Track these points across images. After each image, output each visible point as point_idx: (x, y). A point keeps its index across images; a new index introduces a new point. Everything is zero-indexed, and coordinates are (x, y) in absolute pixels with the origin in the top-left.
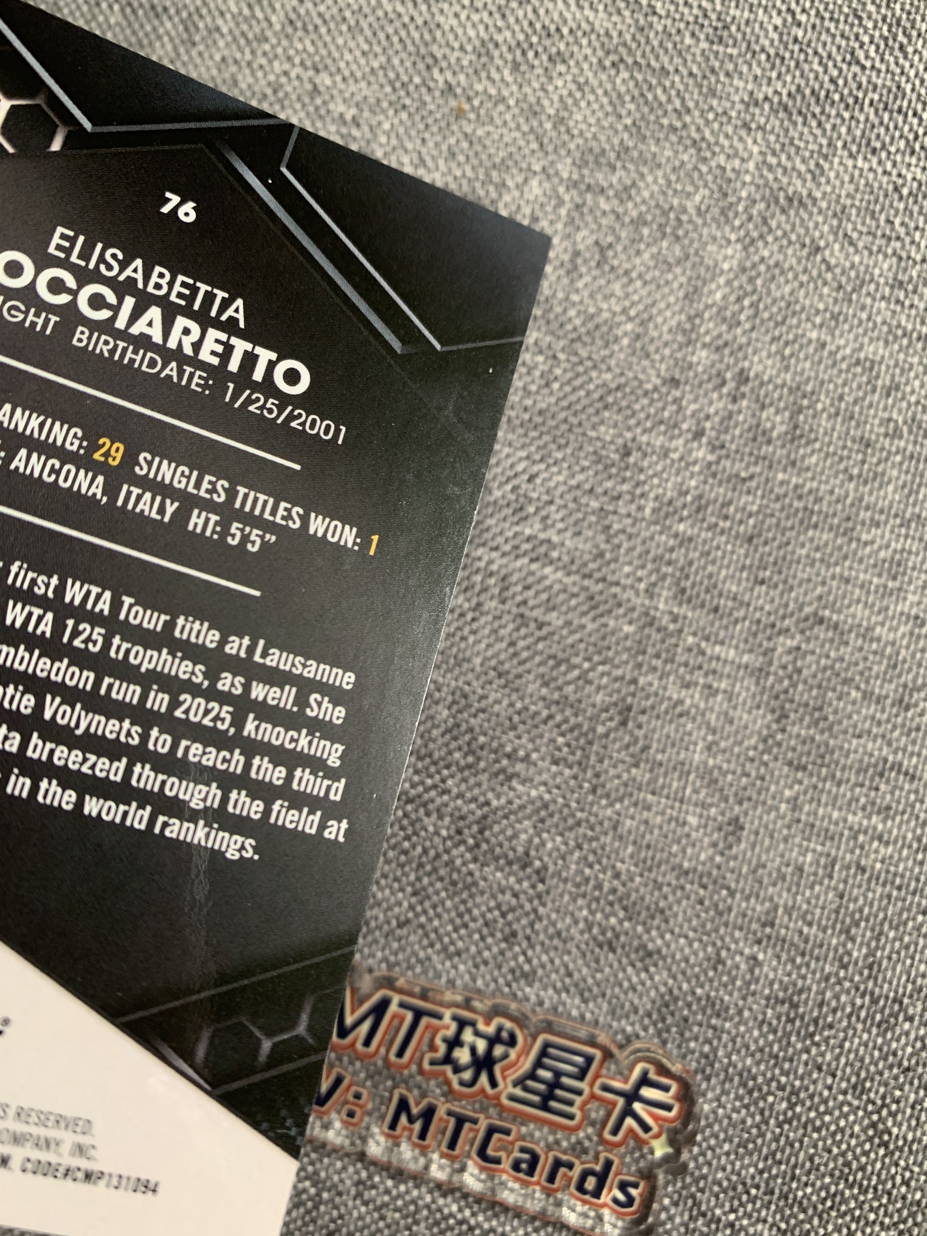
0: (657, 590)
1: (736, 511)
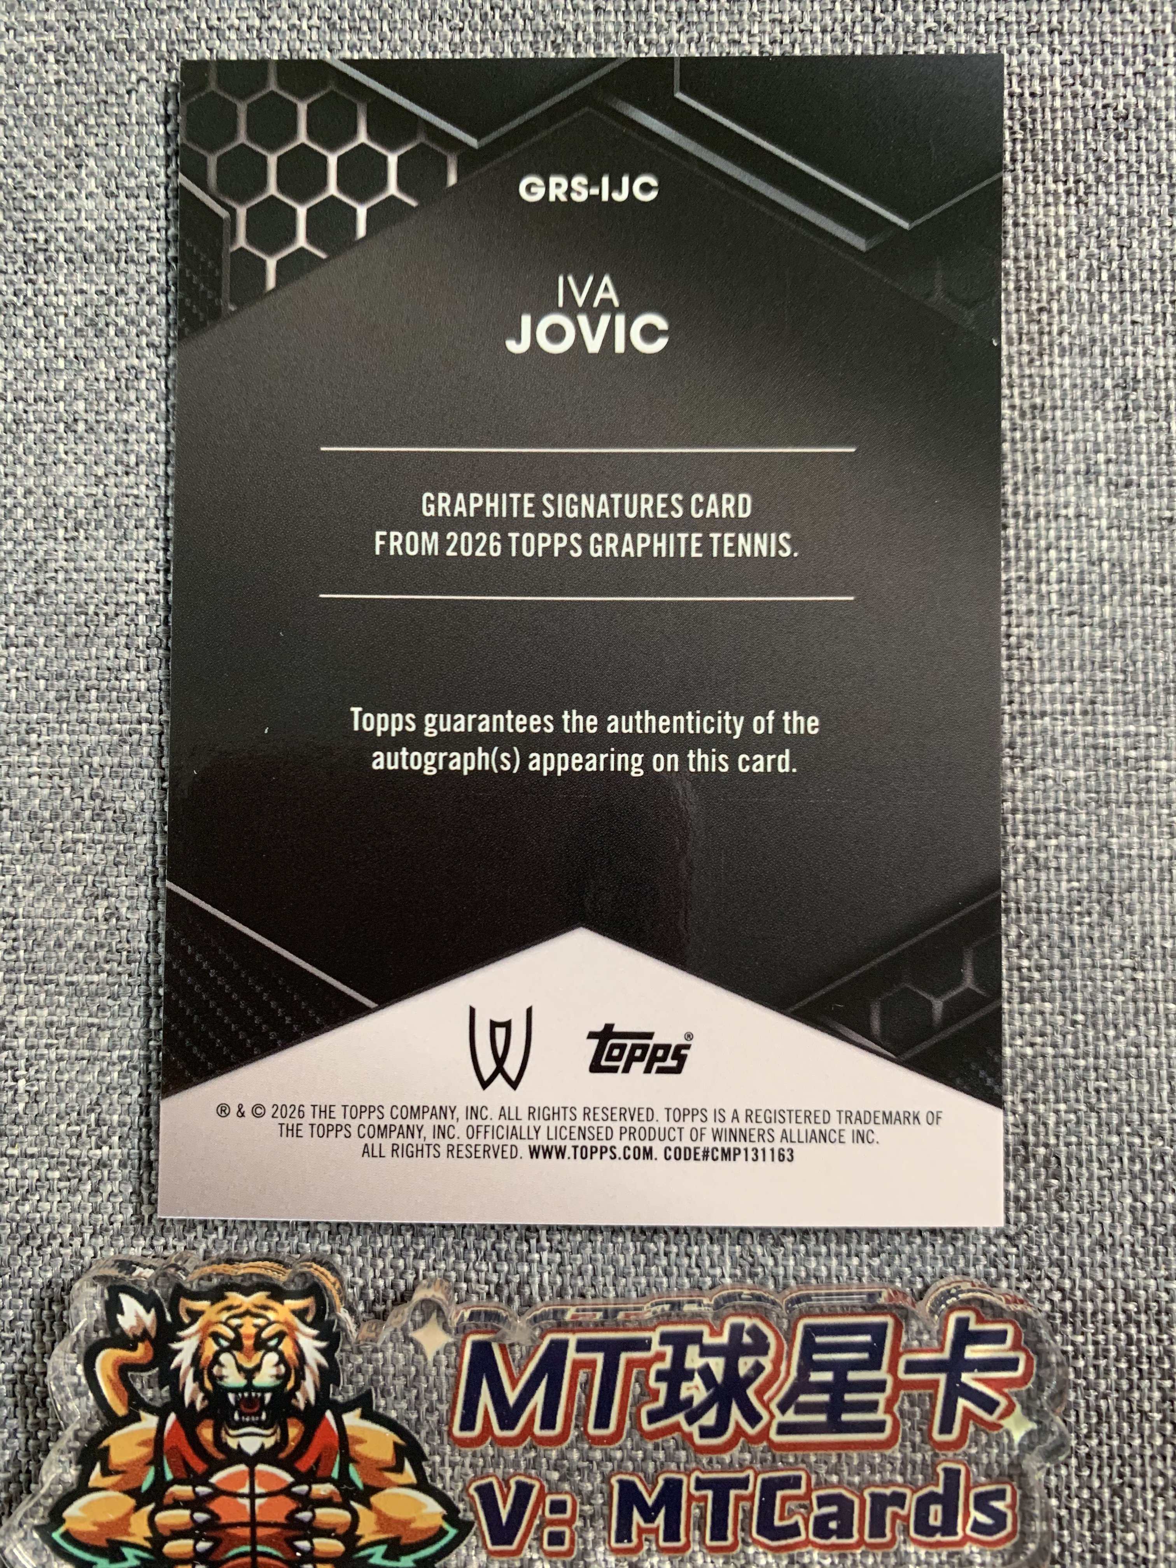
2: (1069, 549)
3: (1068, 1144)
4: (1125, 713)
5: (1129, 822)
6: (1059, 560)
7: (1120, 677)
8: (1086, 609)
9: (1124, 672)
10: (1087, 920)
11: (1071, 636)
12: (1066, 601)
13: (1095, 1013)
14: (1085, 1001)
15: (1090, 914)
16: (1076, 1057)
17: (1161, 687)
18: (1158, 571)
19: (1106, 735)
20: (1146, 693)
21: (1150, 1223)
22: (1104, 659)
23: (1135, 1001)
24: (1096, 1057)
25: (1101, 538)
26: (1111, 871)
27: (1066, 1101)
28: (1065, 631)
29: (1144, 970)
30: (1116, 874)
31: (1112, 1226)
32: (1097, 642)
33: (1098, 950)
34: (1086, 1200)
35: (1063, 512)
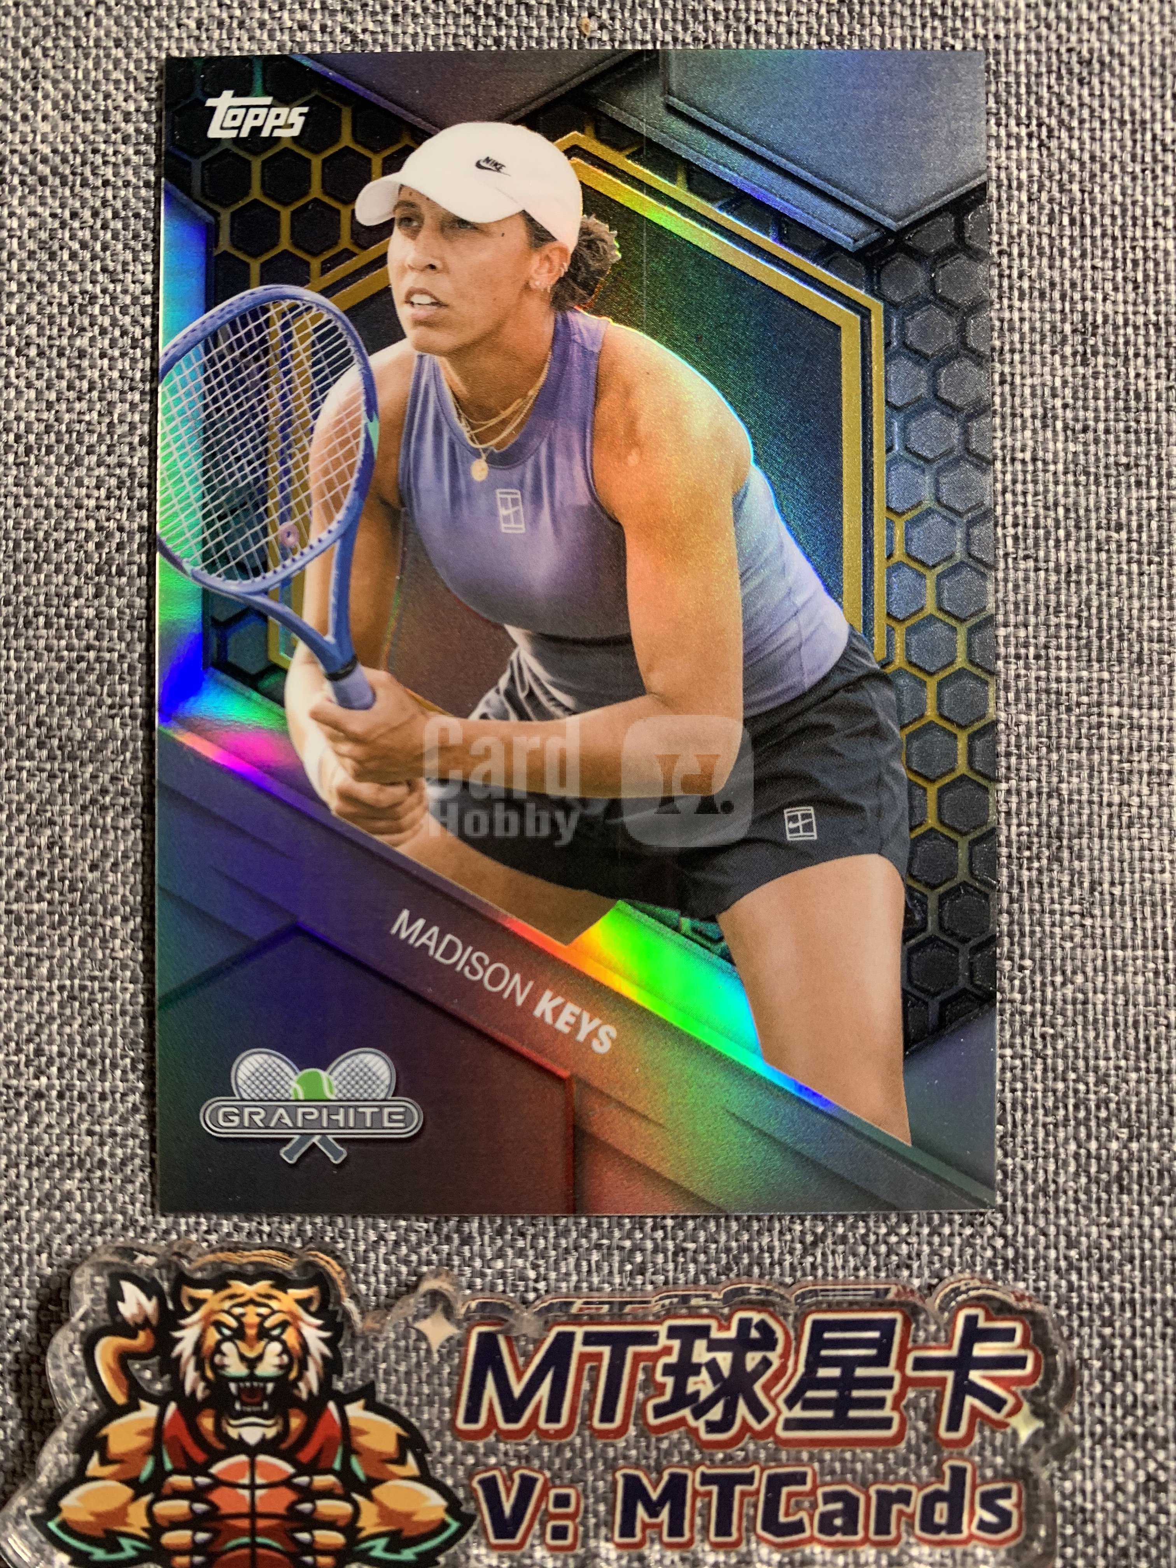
0: (1052, 653)
1: (1129, 513)
2: (1025, 494)
3: (1013, 1091)
4: (1078, 659)
5: (1080, 766)
6: (1015, 504)
7: (1074, 622)
8: (1041, 554)
9: (1079, 618)
10: (1036, 865)
11: (1026, 580)
12: (1022, 545)
13: (1042, 958)
14: (1033, 946)
15: (1039, 859)
16: (1023, 1003)
17: (1115, 632)
18: (1114, 516)
19: (1058, 680)
20: (1100, 638)
21: (1093, 1169)
22: (1058, 603)
23: (1083, 947)
24: (1043, 1003)
25: (1056, 483)
26: (1061, 817)
27: (1012, 1046)
28: (1021, 575)
29: (1092, 916)
30: (1066, 819)
31: (1056, 1173)
32: (1052, 587)
33: (1047, 896)
34: (1030, 1147)
35: (1020, 455)
